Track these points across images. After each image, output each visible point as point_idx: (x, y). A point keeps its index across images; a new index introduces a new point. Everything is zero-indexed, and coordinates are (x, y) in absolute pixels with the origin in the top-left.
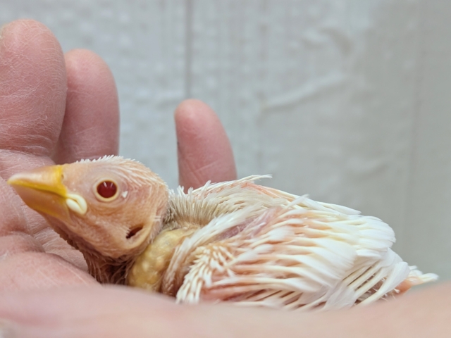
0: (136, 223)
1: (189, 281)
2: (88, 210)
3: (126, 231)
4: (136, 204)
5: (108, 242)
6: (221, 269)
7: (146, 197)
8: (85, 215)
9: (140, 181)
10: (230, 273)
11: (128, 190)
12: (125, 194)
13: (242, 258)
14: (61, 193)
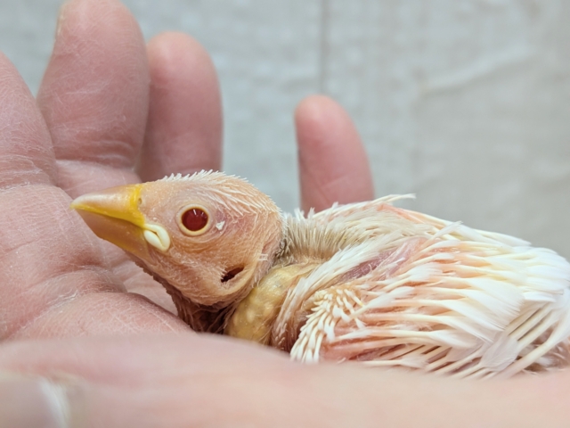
0: (235, 263)
1: (305, 335)
2: (171, 246)
3: (220, 274)
4: (235, 239)
5: (197, 286)
6: (346, 318)
7: (249, 229)
8: (168, 251)
9: (241, 208)
10: (359, 323)
11: (225, 219)
12: (220, 226)
13: (374, 304)
14: (137, 222)
